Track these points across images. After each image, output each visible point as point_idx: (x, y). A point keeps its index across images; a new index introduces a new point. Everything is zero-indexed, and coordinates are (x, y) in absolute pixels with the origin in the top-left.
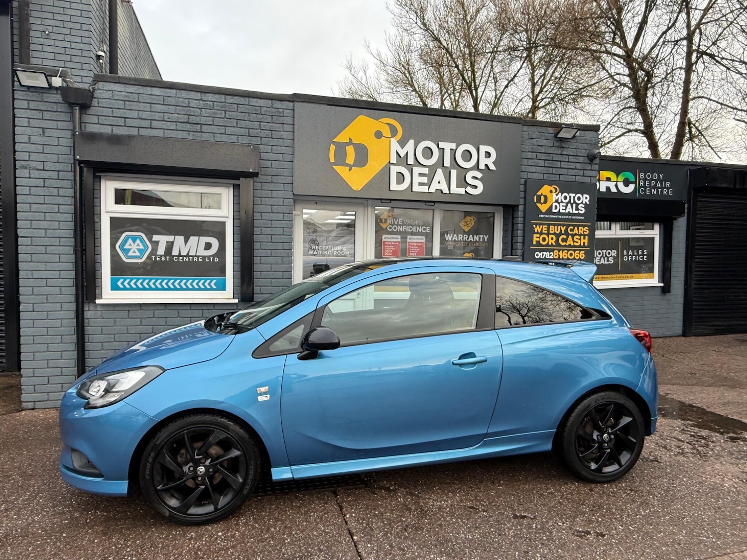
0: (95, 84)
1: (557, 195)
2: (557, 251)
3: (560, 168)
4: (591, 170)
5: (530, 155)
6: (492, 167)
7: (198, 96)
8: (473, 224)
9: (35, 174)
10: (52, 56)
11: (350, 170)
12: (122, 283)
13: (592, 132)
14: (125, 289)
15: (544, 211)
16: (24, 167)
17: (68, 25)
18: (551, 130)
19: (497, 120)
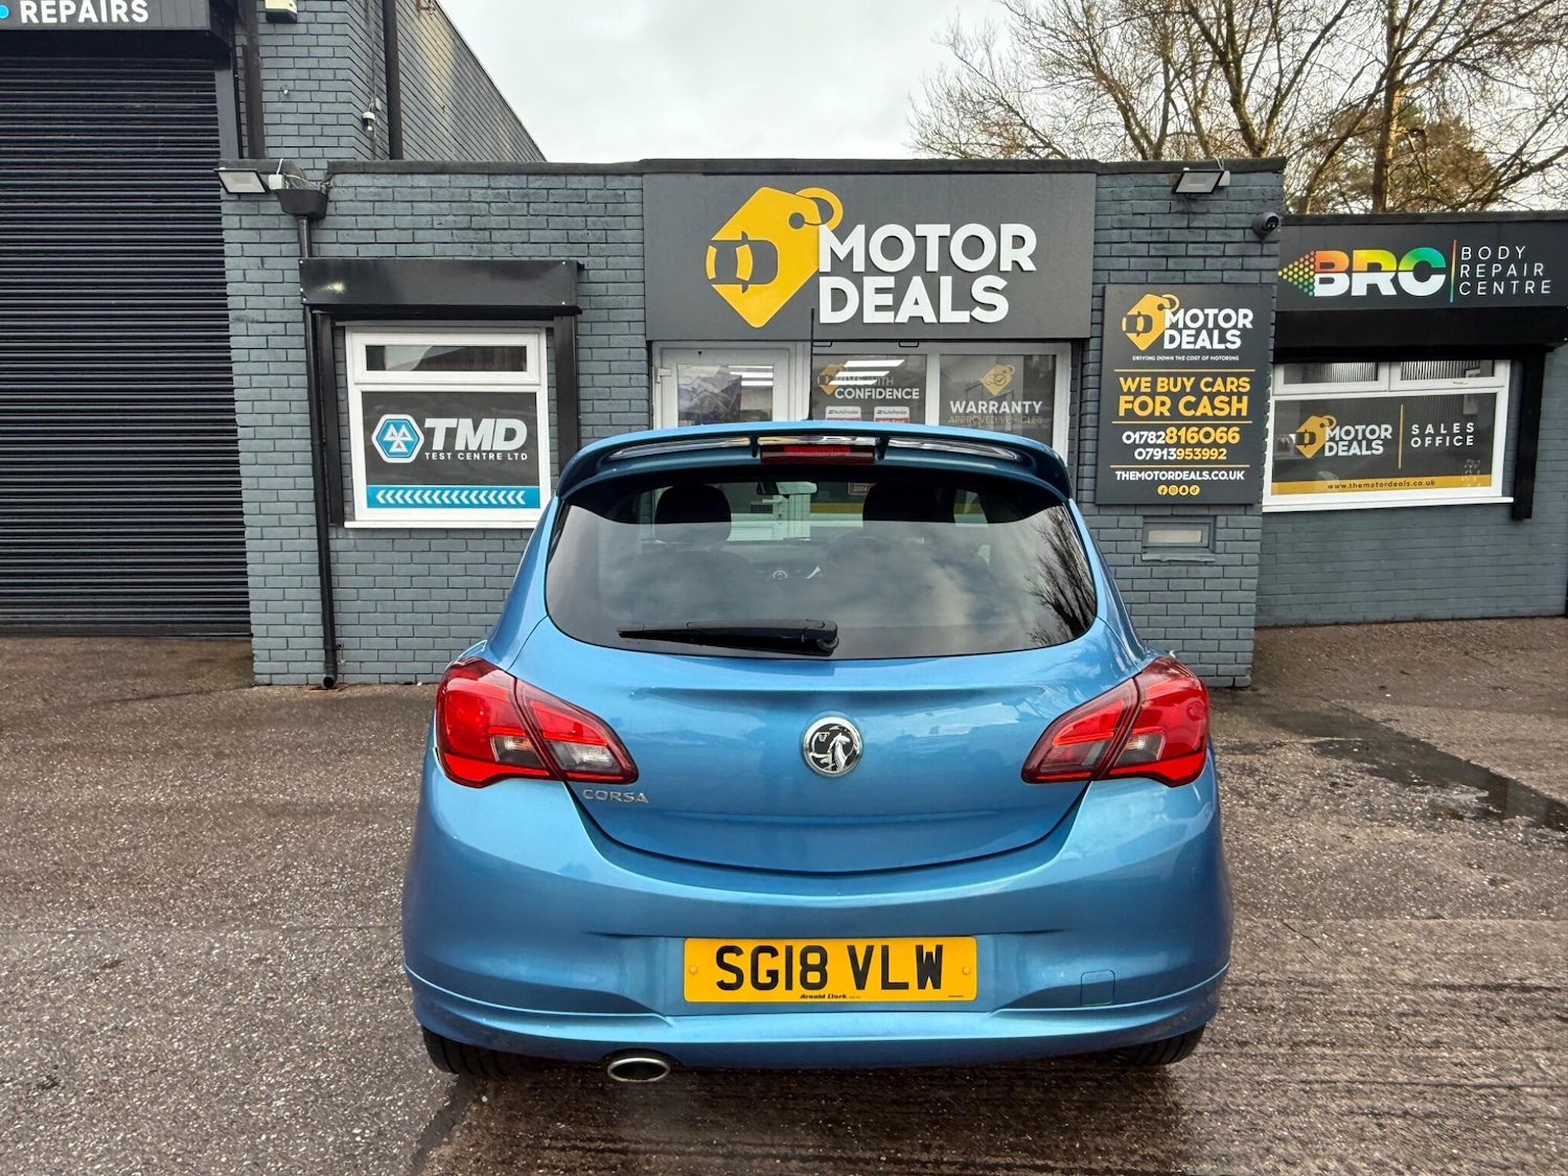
0: (329, 180)
1: (1174, 314)
2: (1175, 430)
3: (1187, 256)
4: (1262, 256)
5: (1115, 235)
6: (1028, 266)
7: (483, 181)
8: (1009, 379)
9: (255, 328)
10: (293, 130)
11: (744, 290)
12: (383, 497)
13: (1266, 175)
14: (387, 505)
15: (1143, 348)
16: (239, 320)
17: (315, 74)
18: (1164, 179)
19: (1040, 169)
